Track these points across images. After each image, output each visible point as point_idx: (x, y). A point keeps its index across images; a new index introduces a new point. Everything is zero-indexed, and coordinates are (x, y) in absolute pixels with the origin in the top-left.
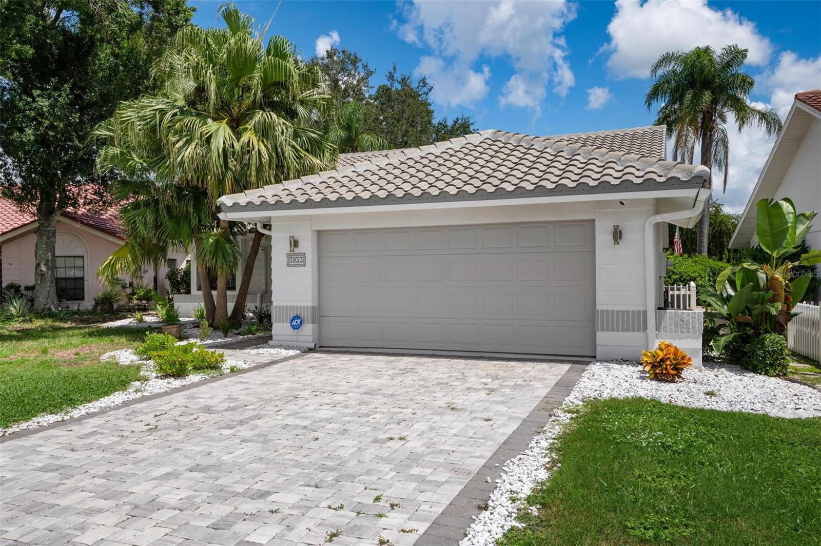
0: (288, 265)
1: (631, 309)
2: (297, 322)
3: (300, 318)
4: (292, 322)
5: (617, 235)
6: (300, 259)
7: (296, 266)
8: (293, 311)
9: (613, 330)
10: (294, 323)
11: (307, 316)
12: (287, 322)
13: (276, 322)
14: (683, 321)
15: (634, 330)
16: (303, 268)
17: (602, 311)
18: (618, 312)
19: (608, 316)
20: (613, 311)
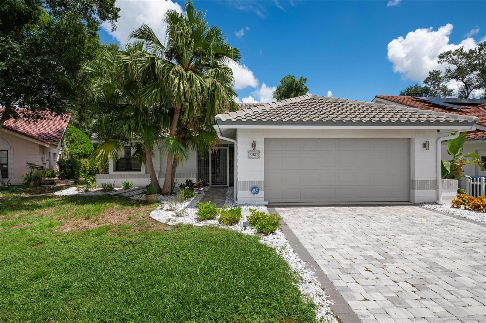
0: (249, 157)
1: (430, 179)
2: (255, 190)
3: (257, 188)
4: (252, 191)
5: (425, 145)
6: (257, 154)
7: (254, 158)
8: (252, 184)
9: (422, 189)
10: (254, 190)
11: (261, 186)
12: (247, 190)
13: (240, 190)
14: (450, 184)
15: (431, 189)
16: (259, 159)
17: (418, 180)
18: (424, 181)
19: (420, 182)
20: (422, 180)
